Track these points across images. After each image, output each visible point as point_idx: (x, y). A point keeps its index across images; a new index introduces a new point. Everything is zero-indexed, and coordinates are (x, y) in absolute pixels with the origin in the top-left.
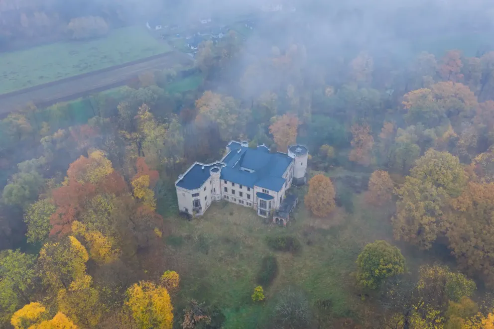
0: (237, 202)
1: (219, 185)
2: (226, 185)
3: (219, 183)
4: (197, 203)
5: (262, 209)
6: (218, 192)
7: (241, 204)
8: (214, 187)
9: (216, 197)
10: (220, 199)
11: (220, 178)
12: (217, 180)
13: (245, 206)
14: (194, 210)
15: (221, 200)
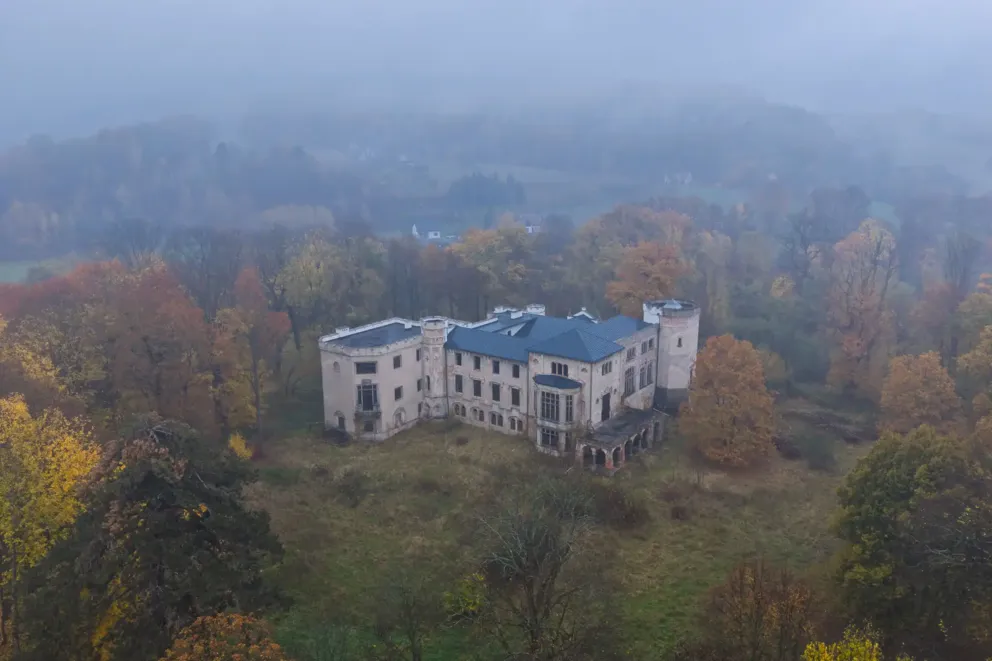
0: (487, 423)
1: (441, 368)
2: (459, 370)
3: (441, 361)
4: (368, 396)
5: (547, 424)
6: (437, 390)
7: (497, 427)
8: (427, 373)
9: (432, 404)
10: (441, 413)
11: (447, 346)
12: (436, 350)
13: (506, 433)
14: (358, 417)
15: (446, 417)
